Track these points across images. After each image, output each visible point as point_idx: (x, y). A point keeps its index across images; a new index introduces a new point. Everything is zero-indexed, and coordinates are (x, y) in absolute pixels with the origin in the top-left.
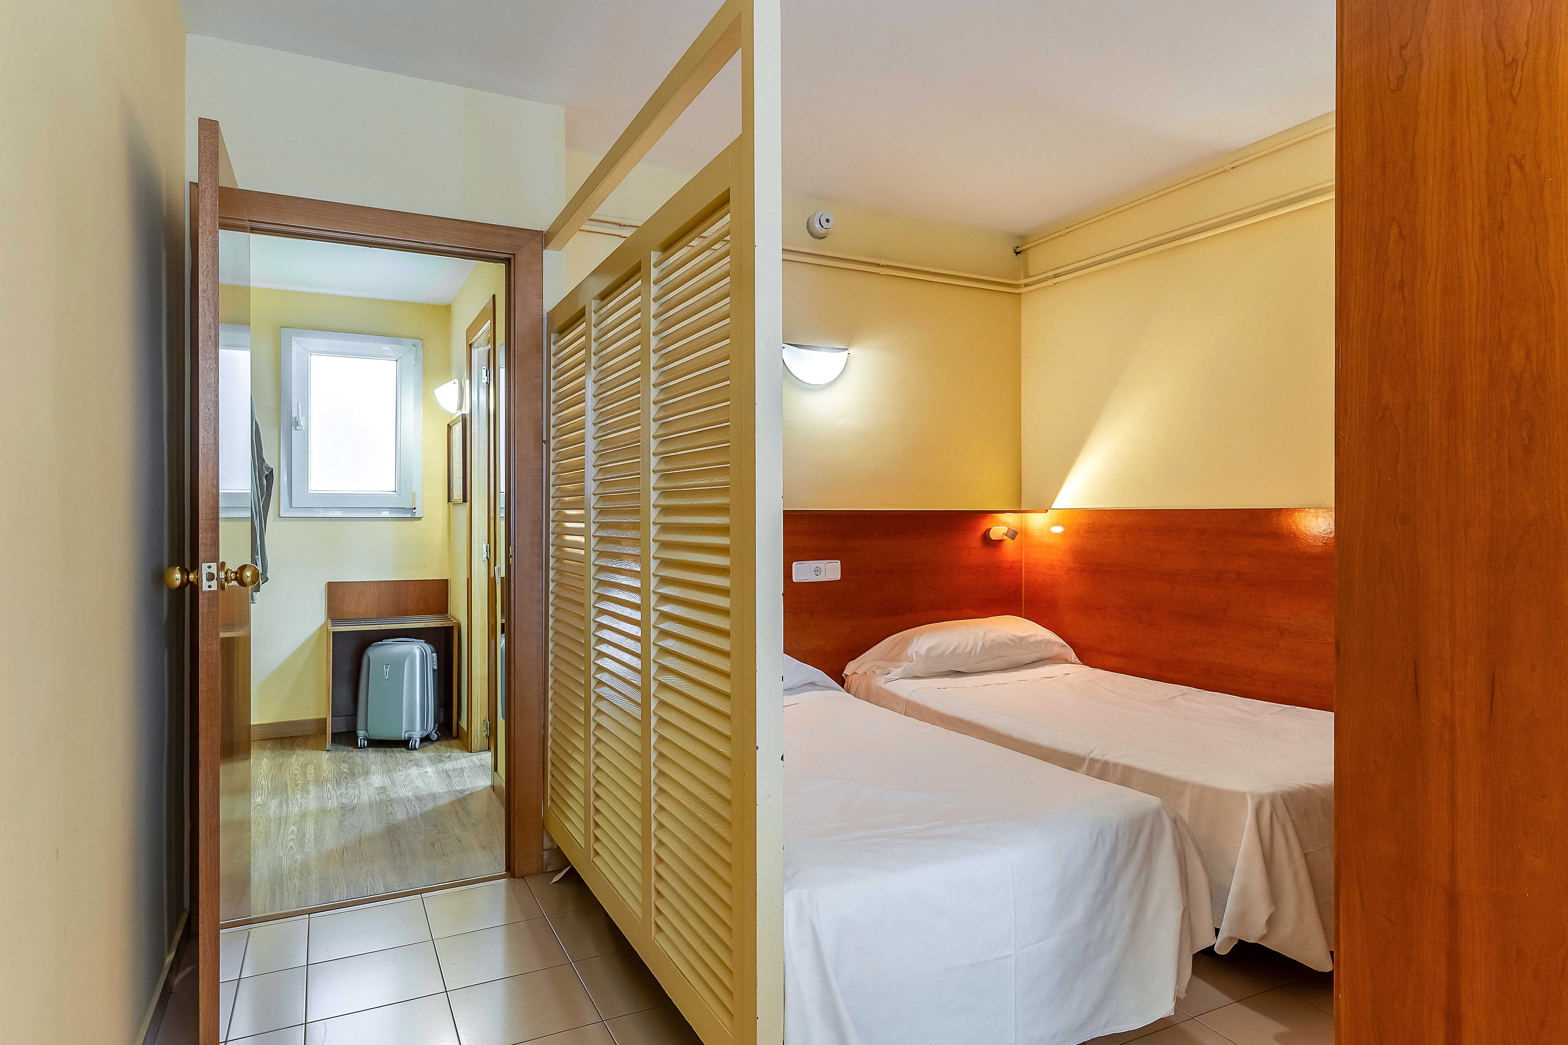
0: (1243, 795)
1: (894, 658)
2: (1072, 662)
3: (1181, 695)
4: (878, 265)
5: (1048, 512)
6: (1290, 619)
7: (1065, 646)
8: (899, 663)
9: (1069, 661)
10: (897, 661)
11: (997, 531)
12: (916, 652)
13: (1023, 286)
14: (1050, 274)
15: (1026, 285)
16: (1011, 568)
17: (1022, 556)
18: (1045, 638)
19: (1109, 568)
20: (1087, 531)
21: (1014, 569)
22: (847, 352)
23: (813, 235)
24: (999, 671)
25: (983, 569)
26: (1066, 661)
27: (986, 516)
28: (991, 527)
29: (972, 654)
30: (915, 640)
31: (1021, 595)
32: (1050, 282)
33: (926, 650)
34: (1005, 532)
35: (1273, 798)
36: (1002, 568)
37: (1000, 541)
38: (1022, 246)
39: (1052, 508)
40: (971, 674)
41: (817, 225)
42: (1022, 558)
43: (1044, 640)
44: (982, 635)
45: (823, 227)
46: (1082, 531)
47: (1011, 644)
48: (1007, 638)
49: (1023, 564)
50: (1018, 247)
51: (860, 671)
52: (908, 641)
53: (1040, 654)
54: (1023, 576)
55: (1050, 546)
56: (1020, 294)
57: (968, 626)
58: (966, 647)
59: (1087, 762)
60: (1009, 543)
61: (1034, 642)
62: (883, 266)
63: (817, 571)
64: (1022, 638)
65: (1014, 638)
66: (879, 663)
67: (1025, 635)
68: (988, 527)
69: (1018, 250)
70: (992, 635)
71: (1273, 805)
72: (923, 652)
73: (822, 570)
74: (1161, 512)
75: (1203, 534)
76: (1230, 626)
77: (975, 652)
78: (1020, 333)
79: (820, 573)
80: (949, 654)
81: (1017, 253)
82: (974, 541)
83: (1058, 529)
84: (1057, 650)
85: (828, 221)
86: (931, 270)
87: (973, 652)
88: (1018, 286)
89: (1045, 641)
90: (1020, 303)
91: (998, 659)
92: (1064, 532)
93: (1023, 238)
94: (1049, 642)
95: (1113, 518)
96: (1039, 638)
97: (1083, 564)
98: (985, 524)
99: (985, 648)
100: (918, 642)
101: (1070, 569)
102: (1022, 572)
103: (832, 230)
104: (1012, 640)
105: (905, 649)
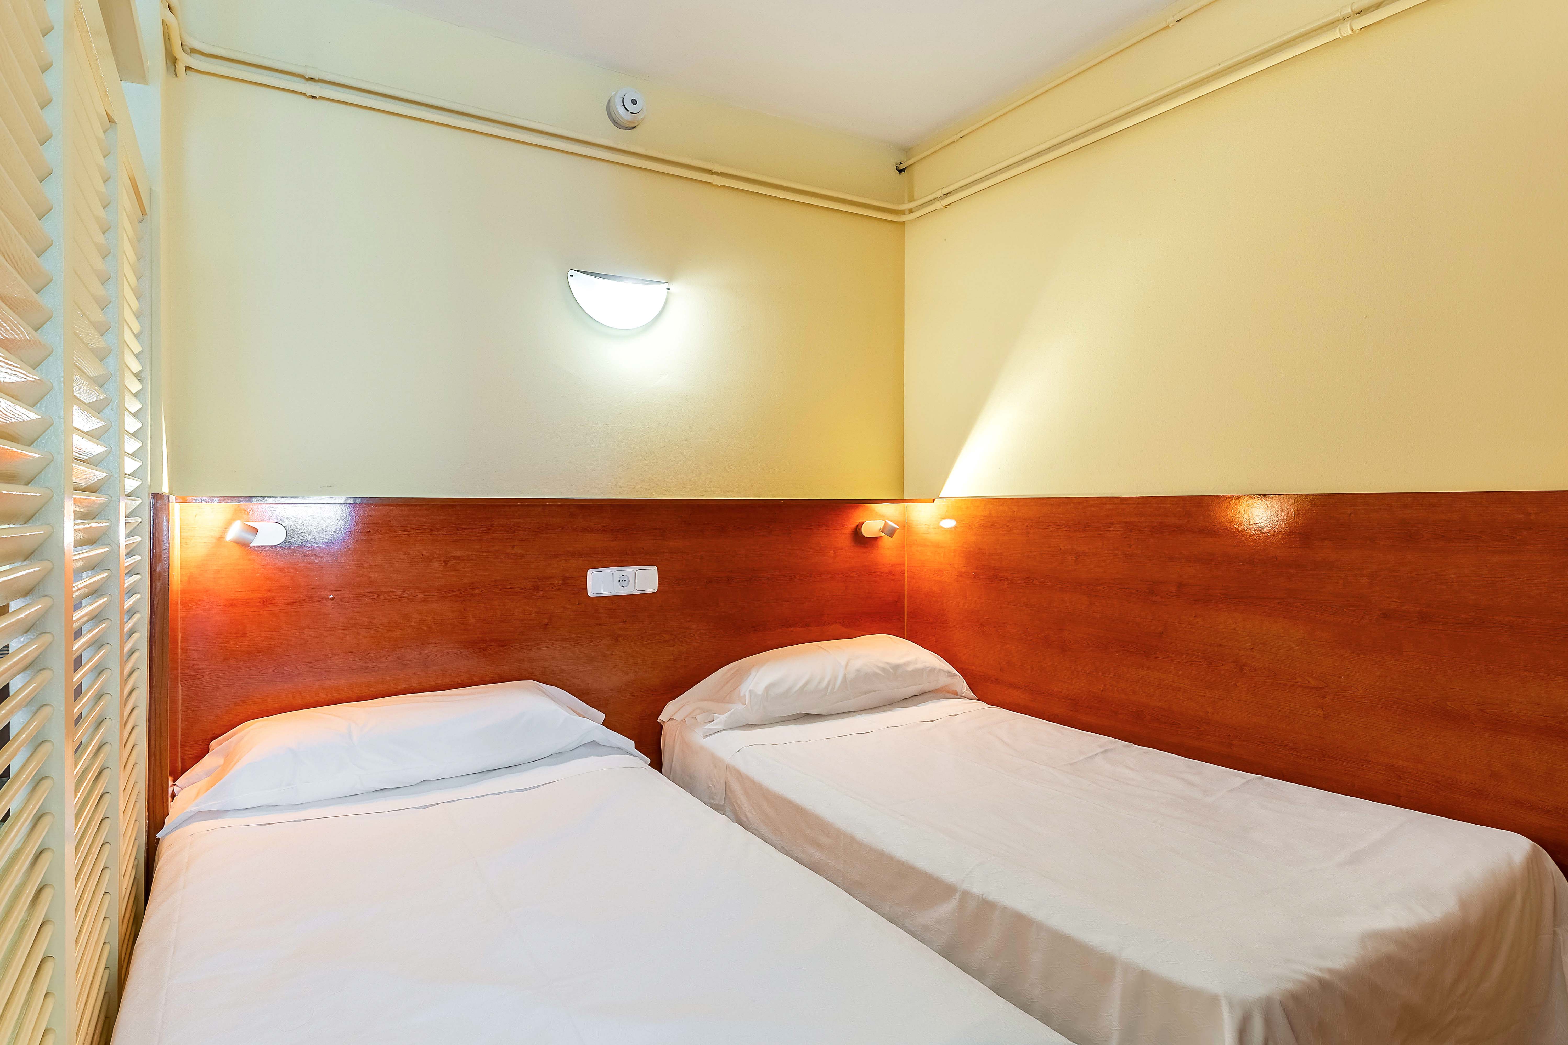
0: (1214, 1000)
1: (724, 698)
2: (964, 695)
3: (1102, 752)
4: (710, 172)
5: (935, 501)
6: (1253, 650)
7: (953, 675)
8: (730, 705)
9: (959, 693)
10: (729, 703)
11: (871, 527)
12: (750, 691)
13: (907, 212)
14: (939, 194)
15: (911, 211)
16: (890, 573)
17: (904, 557)
18: (927, 665)
19: (1009, 575)
20: (982, 526)
21: (894, 574)
22: (666, 286)
23: (616, 123)
24: (867, 711)
25: (854, 574)
26: (956, 695)
27: (857, 506)
28: (864, 521)
29: (829, 690)
30: (753, 672)
31: (904, 607)
32: (938, 205)
33: (764, 687)
34: (881, 527)
35: (1267, 1005)
36: (879, 573)
37: (876, 539)
38: (907, 161)
39: (940, 496)
40: (828, 718)
41: (621, 110)
42: (904, 561)
43: (926, 668)
44: (843, 663)
45: (628, 111)
46: (976, 525)
47: (883, 674)
48: (878, 667)
49: (906, 568)
50: (901, 163)
51: (678, 717)
52: (741, 676)
53: (921, 686)
54: (906, 582)
55: (937, 545)
56: (903, 223)
57: (828, 652)
58: (820, 682)
59: (958, 895)
60: (887, 541)
61: (913, 671)
62: (716, 173)
63: (623, 581)
64: (896, 667)
65: (888, 667)
66: (704, 704)
67: (901, 661)
68: (860, 521)
69: (902, 167)
70: (857, 664)
71: (1268, 1022)
72: (760, 689)
73: (630, 579)
74: (1076, 501)
75: (1131, 531)
76: (1169, 657)
77: (833, 688)
78: (903, 274)
79: (628, 584)
80: (796, 692)
81: (900, 171)
82: (842, 538)
83: (950, 524)
84: (943, 681)
85: (634, 102)
86: (785, 184)
87: (830, 688)
88: (901, 213)
89: (929, 669)
90: (903, 236)
91: (864, 696)
92: (955, 528)
93: (907, 151)
94: (933, 671)
95: (1015, 509)
96: (919, 666)
97: (977, 568)
98: (858, 516)
99: (848, 682)
100: (756, 676)
101: (961, 575)
102: (904, 578)
103: (642, 117)
104: (884, 670)
105: (739, 686)
